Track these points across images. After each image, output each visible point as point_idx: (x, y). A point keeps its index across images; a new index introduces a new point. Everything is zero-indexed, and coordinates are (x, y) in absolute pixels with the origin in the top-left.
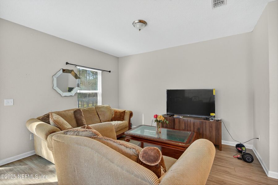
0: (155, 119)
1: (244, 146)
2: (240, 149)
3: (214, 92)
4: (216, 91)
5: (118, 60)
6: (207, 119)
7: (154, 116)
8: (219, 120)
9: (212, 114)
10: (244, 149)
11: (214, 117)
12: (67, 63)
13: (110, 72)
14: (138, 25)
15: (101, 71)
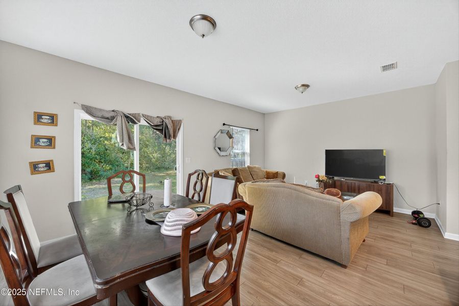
0: (317, 179)
1: (421, 213)
2: (416, 216)
3: (384, 151)
4: (388, 152)
5: (265, 116)
6: (375, 182)
7: (316, 176)
8: (390, 184)
9: (381, 177)
10: (421, 216)
11: (385, 180)
12: (224, 124)
13: (257, 130)
14: (301, 89)
15: (249, 130)
